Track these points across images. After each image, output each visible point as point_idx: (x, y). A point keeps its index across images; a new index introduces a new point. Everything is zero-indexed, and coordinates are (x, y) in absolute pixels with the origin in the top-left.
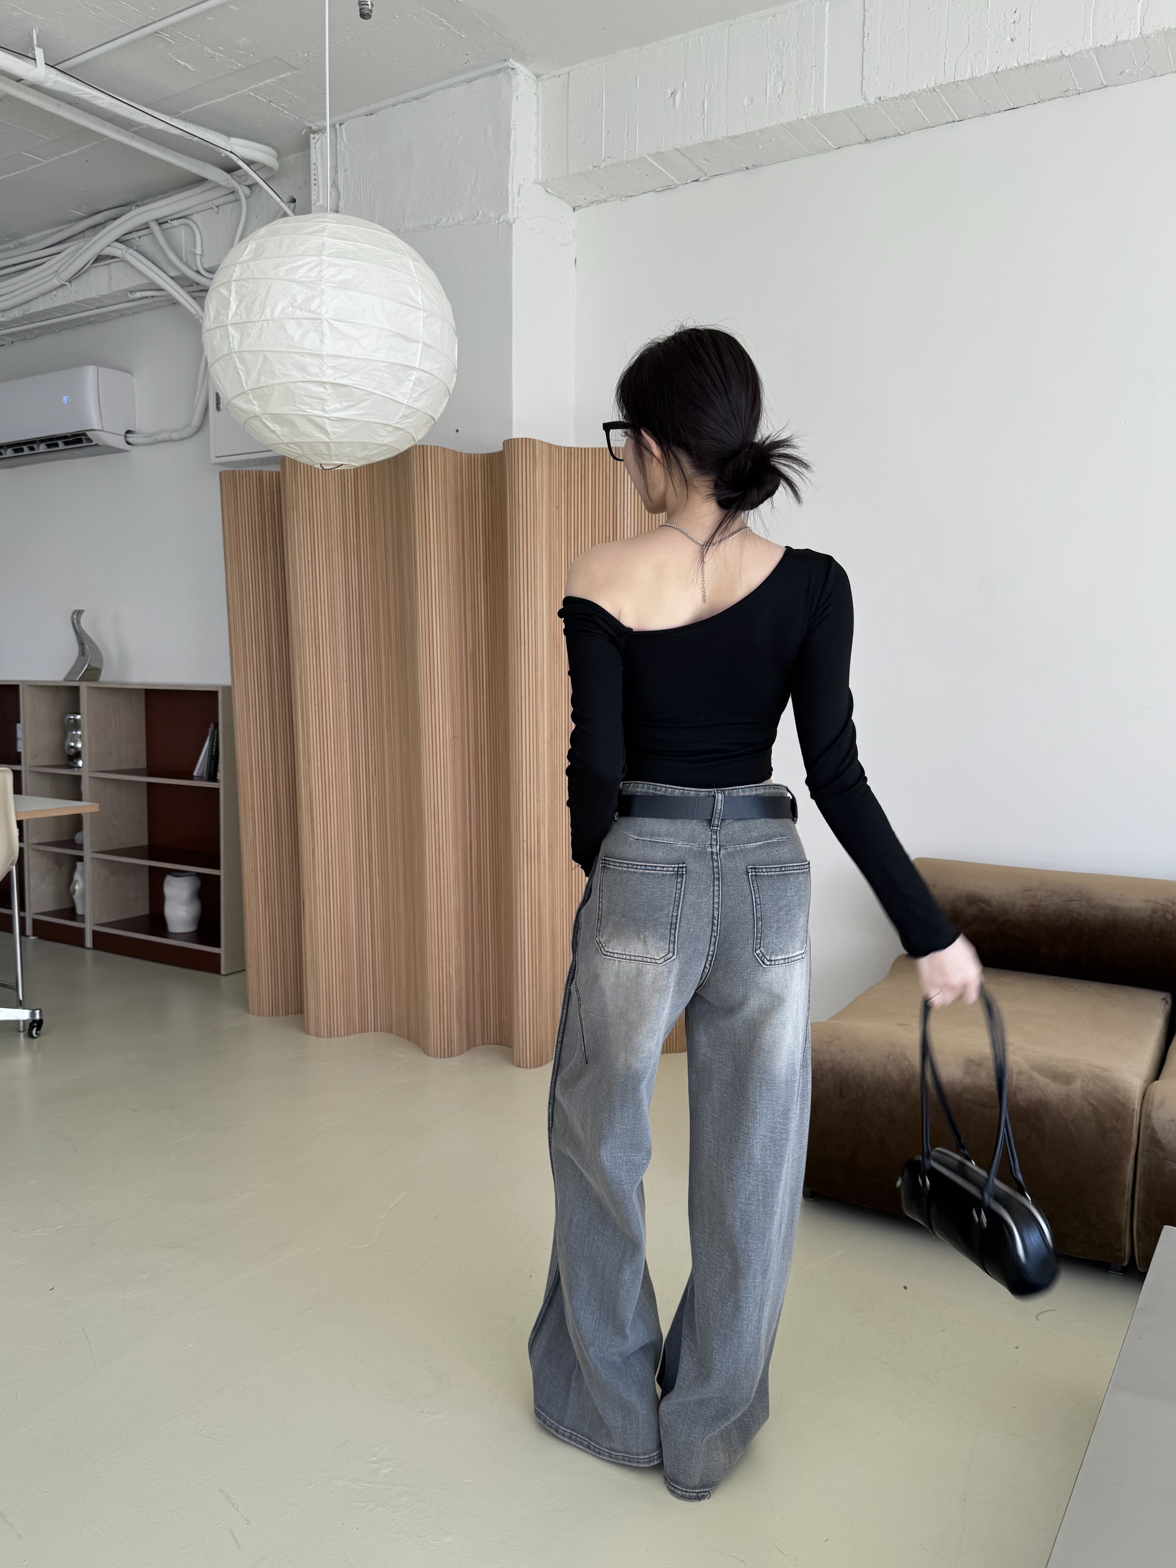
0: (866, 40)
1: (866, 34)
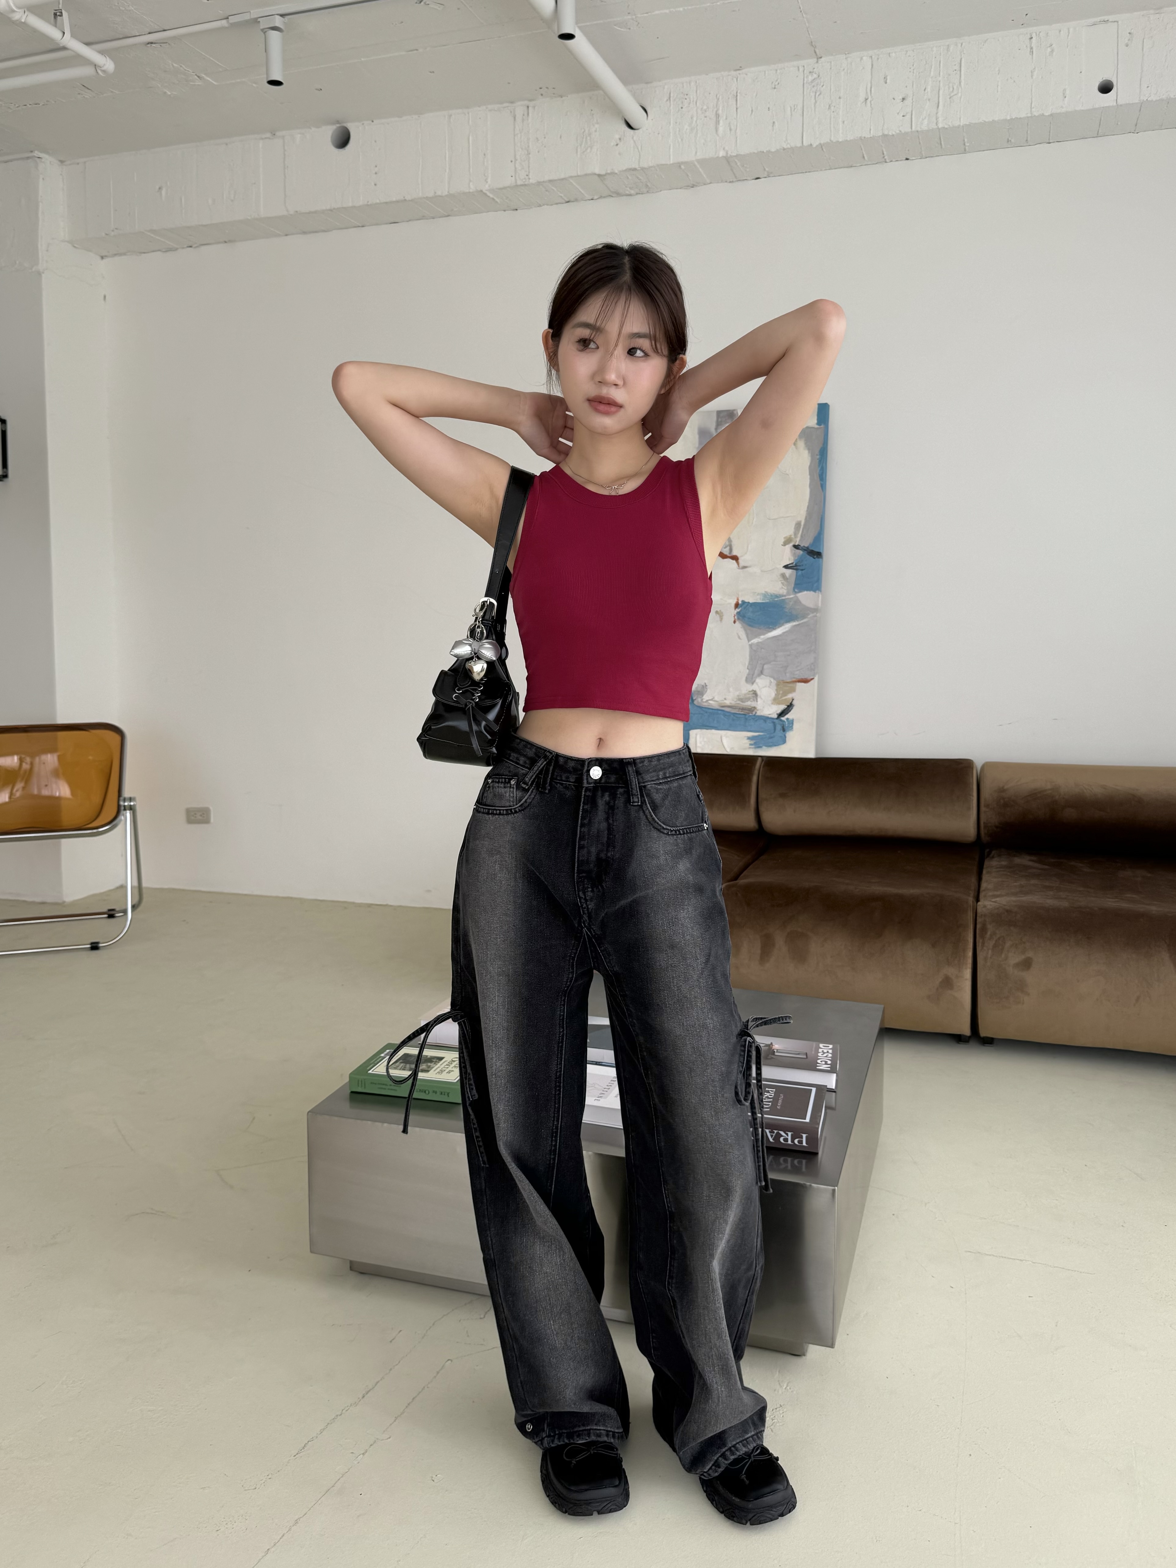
0: (286, 170)
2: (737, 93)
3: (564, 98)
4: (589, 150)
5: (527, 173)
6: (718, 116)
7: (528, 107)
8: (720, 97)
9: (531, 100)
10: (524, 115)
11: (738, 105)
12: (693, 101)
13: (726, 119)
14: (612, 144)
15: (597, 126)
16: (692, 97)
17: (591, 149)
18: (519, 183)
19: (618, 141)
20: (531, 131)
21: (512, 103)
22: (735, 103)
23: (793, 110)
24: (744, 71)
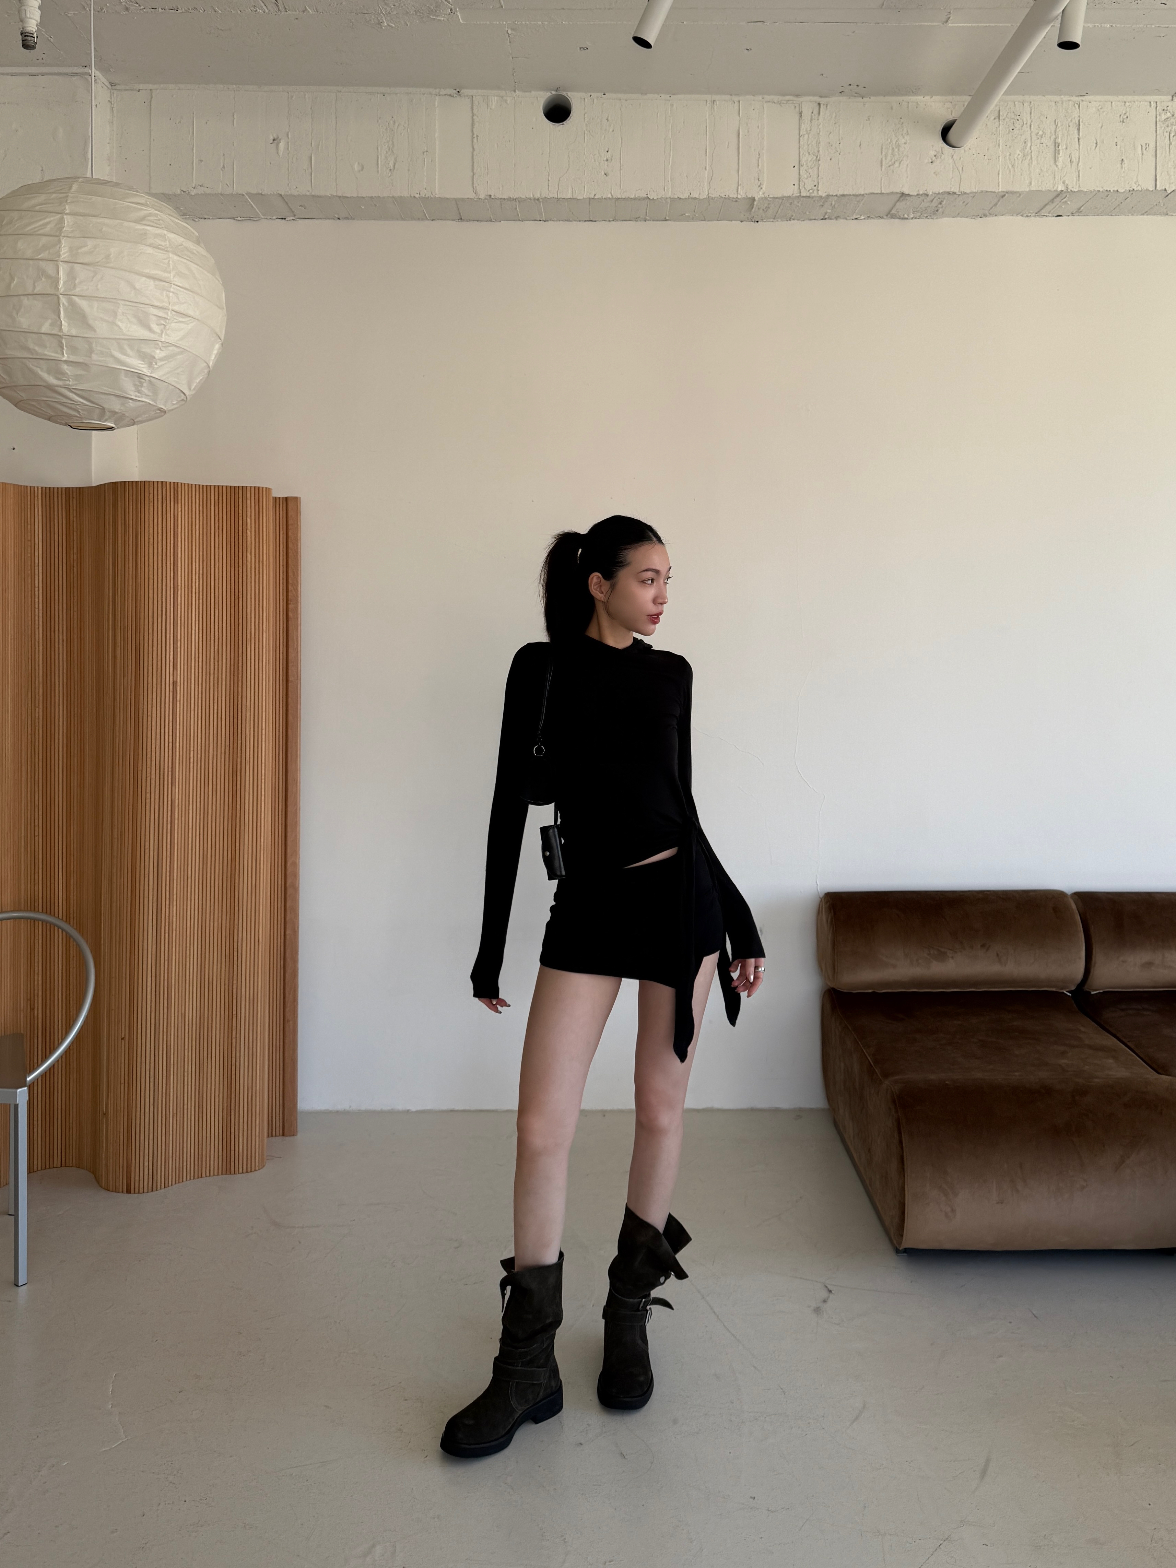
0: (475, 140)
1: (475, 136)
2: (1079, 121)
3: (865, 99)
4: (897, 164)
5: (816, 183)
6: (1057, 145)
7: (819, 104)
8: (1059, 123)
9: (821, 97)
10: (812, 113)
11: (1081, 135)
12: (1026, 124)
13: (1066, 148)
14: (926, 161)
15: (907, 138)
16: (1025, 120)
17: (900, 163)
18: (803, 194)
19: (934, 158)
20: (821, 134)
21: (797, 96)
22: (1076, 132)
23: (1144, 148)
24: (1087, 98)
